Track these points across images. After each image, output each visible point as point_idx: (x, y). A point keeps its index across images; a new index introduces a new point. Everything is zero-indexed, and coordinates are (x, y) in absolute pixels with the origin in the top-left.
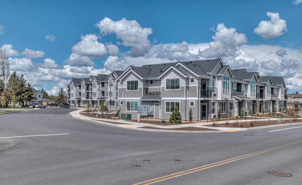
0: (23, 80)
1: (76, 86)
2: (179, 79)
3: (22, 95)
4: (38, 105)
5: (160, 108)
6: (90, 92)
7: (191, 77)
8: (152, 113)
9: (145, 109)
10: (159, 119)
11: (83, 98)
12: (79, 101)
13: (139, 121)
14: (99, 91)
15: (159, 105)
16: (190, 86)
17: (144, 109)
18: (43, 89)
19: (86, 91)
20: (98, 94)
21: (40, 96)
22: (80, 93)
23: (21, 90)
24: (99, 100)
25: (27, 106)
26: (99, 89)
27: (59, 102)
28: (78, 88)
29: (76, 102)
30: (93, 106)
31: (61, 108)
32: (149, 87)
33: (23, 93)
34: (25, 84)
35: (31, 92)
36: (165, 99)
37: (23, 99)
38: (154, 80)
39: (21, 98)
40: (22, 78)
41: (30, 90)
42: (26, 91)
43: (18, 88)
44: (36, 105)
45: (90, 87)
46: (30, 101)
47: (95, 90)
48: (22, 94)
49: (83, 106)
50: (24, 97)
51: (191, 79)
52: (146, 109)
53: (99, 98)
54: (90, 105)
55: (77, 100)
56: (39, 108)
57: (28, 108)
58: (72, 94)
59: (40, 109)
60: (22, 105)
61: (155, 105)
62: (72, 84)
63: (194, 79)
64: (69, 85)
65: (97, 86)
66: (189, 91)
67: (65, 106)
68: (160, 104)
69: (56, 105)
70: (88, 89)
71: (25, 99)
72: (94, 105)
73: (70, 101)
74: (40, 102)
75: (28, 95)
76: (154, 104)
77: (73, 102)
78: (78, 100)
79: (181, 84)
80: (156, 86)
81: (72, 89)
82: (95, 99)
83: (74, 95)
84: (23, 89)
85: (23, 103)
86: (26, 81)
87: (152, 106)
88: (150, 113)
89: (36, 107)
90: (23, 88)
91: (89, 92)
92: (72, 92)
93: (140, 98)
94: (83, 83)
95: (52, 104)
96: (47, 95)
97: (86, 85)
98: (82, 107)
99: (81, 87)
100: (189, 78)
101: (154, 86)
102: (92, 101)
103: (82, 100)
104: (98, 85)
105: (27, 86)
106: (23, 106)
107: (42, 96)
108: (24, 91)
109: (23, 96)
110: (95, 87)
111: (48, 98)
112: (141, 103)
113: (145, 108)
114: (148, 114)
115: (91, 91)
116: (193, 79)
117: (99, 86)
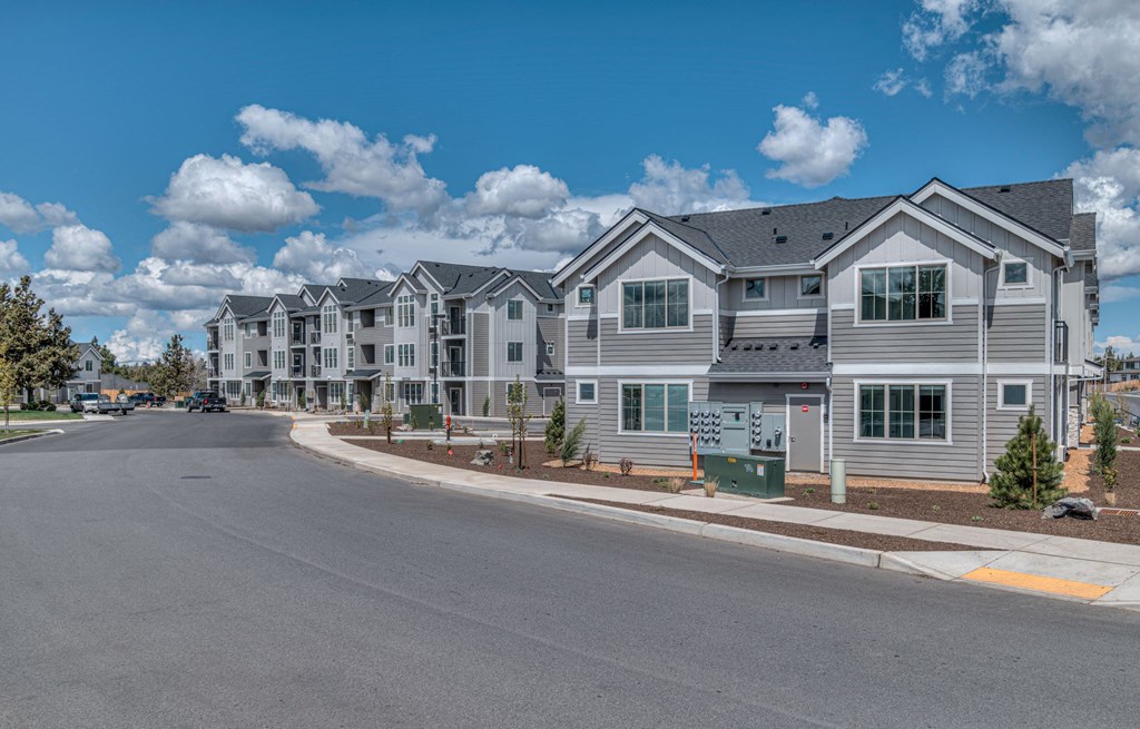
0: (28, 297)
1: (246, 326)
2: (944, 265)
3: (24, 361)
4: (96, 402)
5: (826, 417)
6: (309, 347)
7: (1008, 258)
8: (777, 443)
9: (734, 423)
10: (819, 472)
11: (280, 374)
12: (260, 386)
13: (839, 499)
14: (351, 342)
15: (816, 402)
16: (997, 302)
17: (728, 420)
18: (96, 340)
19: (290, 344)
20: (347, 358)
21: (89, 366)
22: (263, 355)
23: (19, 339)
24: (350, 381)
25: (48, 407)
26: (349, 336)
27: (166, 387)
28: (254, 331)
29: (243, 387)
30: (324, 405)
31: (190, 411)
32: (739, 314)
33: (30, 350)
34: (40, 313)
35: (64, 347)
36: (853, 371)
37: (29, 379)
38: (771, 278)
39: (20, 374)
40: (25, 289)
41: (58, 338)
42: (44, 343)
43: (8, 331)
44: (88, 402)
45: (310, 328)
46: (61, 385)
47: (331, 340)
48: (25, 355)
49: (276, 403)
50: (33, 370)
51: (1009, 268)
52: (742, 423)
53: (349, 372)
54: (310, 400)
55: (250, 381)
56: (104, 412)
57: (50, 414)
58: (229, 358)
59: (108, 418)
60: (26, 402)
61: (794, 402)
62: (228, 316)
63: (1030, 267)
64: (213, 321)
65: (343, 325)
66: (992, 329)
67: (209, 406)
68: (822, 396)
69: (158, 399)
70: (297, 336)
71: (41, 378)
72: (330, 398)
73: (217, 382)
74: (89, 388)
75: (52, 359)
76: (788, 396)
77: (234, 387)
78: (256, 382)
79: (954, 295)
80: (784, 308)
81: (230, 337)
82: (330, 374)
83: (239, 361)
84: (29, 337)
85: (30, 390)
86: (41, 302)
87: (778, 408)
88: (769, 444)
89: (87, 408)
90: (28, 332)
91: (303, 350)
92: (227, 348)
93: (703, 370)
94: (279, 315)
95: (141, 395)
96: (112, 363)
97: (291, 319)
98: (273, 408)
99: (270, 329)
100: (997, 264)
101: (770, 309)
102: (316, 383)
103: (274, 379)
104: (347, 321)
105: (46, 323)
106: (32, 407)
107: (97, 366)
108: (34, 342)
109: (30, 366)
110: (332, 327)
111: (117, 373)
112: (707, 391)
113: (737, 418)
114: (753, 446)
115: (312, 346)
116: (1025, 265)
117: (351, 326)
